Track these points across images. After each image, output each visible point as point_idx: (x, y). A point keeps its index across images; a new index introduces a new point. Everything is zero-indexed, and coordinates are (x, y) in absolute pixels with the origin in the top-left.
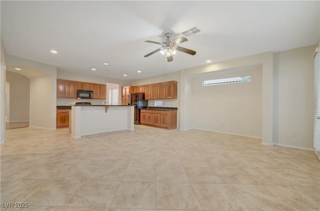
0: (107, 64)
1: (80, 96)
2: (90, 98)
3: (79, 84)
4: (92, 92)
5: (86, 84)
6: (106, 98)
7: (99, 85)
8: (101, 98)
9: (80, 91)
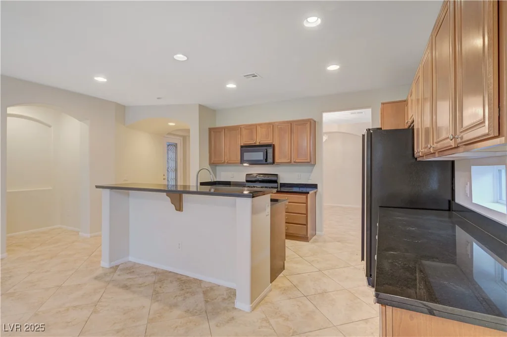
1: (245, 159)
2: (265, 162)
3: (245, 132)
4: (272, 146)
5: (259, 128)
6: (309, 161)
7: (290, 125)
8: (295, 162)
9: (245, 148)
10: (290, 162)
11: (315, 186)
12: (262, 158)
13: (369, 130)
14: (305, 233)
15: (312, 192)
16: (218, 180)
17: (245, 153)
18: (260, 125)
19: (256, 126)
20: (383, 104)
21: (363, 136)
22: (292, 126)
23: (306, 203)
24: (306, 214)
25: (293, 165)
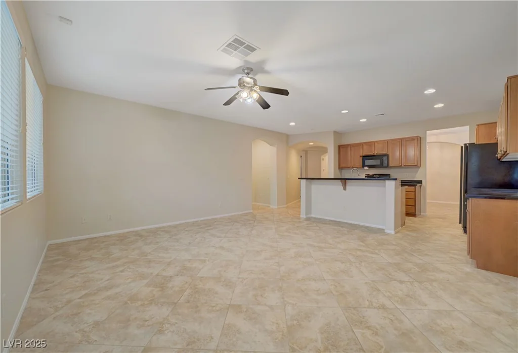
0: (347, 111)
1: (366, 164)
2: (381, 166)
3: (365, 147)
4: (387, 155)
5: (376, 144)
6: (416, 164)
7: (400, 141)
8: (405, 166)
9: (365, 157)
10: (401, 166)
11: (420, 182)
12: (379, 164)
13: (466, 144)
14: (414, 212)
15: (418, 185)
16: (343, 177)
17: (366, 161)
18: (377, 142)
19: (374, 142)
20: (478, 125)
21: (462, 147)
22: (402, 142)
23: (415, 192)
24: (415, 199)
25: (403, 168)
